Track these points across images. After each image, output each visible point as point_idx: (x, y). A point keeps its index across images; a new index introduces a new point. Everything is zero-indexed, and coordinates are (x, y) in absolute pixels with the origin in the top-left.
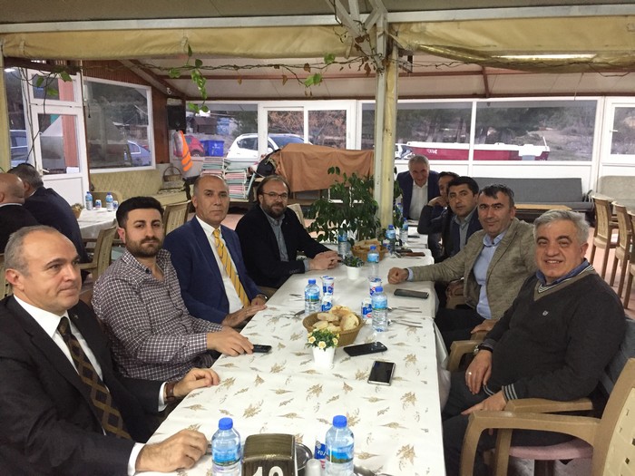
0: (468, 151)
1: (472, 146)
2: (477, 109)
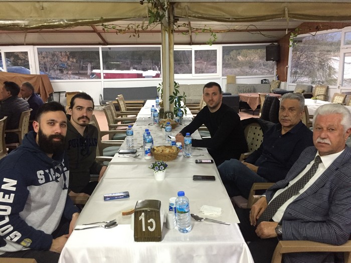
1: (102, 71)
2: (103, 52)
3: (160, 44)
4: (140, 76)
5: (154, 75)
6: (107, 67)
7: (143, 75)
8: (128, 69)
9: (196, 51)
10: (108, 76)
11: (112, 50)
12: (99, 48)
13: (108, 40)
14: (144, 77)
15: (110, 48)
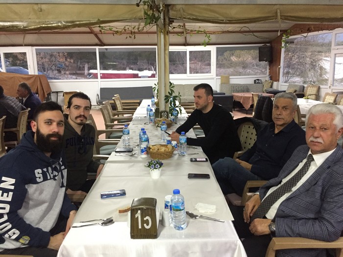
0: (97, 74)
1: (99, 71)
2: (99, 52)
3: (156, 45)
4: (136, 76)
5: (150, 75)
6: (104, 67)
7: (139, 76)
8: (125, 69)
9: (191, 52)
10: (104, 76)
11: (108, 51)
12: (96, 49)
13: (105, 41)
14: (140, 77)
15: (106, 49)
